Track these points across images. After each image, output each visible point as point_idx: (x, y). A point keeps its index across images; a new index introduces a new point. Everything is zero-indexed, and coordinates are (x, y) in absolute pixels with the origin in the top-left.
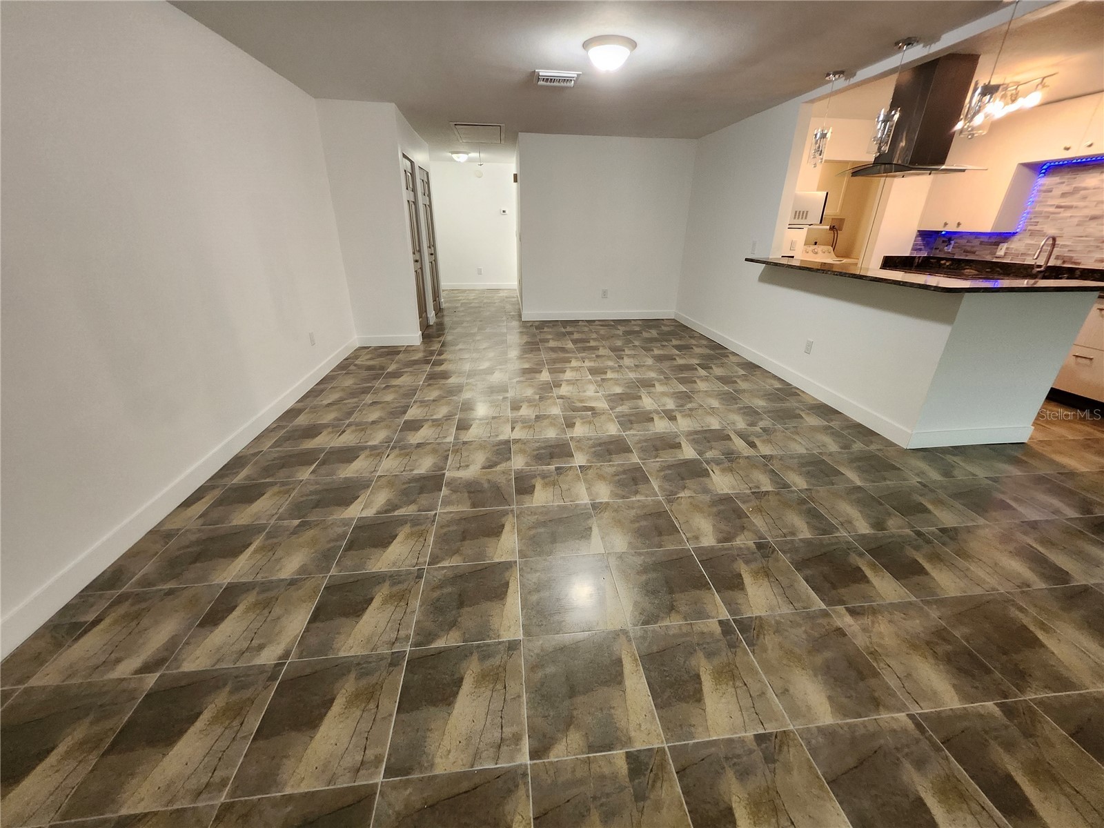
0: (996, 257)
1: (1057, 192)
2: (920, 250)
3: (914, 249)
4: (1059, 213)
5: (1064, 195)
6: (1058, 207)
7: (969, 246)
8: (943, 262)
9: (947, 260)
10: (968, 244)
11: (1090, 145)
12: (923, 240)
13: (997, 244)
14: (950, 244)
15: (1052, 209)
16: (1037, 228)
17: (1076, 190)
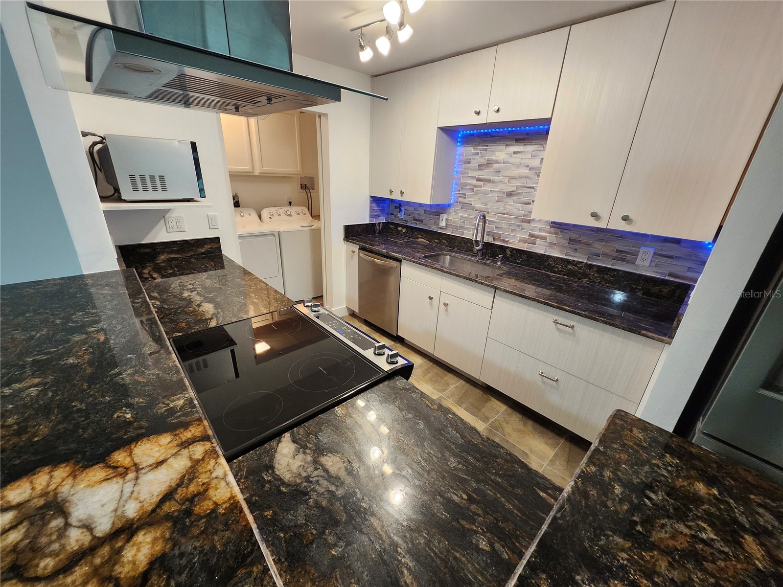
0: (440, 228)
1: (474, 164)
2: (378, 216)
3: (372, 216)
4: (481, 187)
5: (481, 167)
6: (479, 180)
7: (417, 214)
8: (400, 229)
9: (403, 227)
10: (415, 212)
11: (498, 111)
12: (378, 206)
13: (438, 214)
14: (401, 210)
15: (474, 182)
16: (466, 200)
17: (490, 163)
